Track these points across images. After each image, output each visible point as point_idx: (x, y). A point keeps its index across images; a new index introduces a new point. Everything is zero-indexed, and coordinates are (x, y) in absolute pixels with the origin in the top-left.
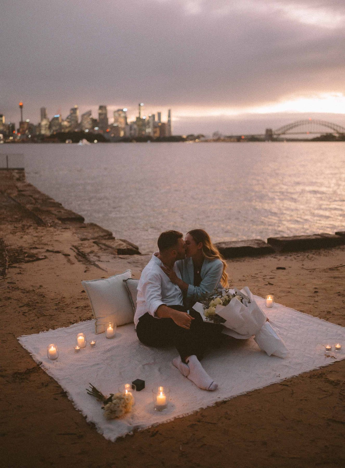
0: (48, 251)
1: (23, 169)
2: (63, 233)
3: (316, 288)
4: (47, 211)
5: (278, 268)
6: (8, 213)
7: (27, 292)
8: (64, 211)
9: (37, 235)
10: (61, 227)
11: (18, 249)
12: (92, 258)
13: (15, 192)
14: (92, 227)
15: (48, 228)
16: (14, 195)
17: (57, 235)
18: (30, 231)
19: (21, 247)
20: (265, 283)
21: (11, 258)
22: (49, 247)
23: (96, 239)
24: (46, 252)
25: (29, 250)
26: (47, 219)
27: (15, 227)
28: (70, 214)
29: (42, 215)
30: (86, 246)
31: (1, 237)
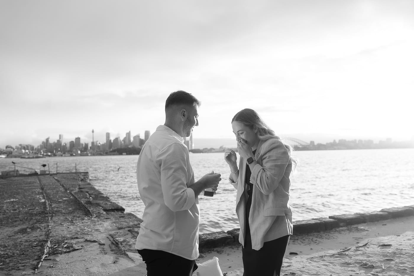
5: (291, 254)
8: (110, 203)
9: (82, 225)
10: (104, 217)
11: (60, 240)
12: (124, 246)
13: (77, 189)
14: (129, 217)
15: (93, 219)
16: (75, 191)
17: (98, 224)
18: (77, 221)
19: (64, 237)
20: (285, 272)
21: (51, 249)
22: (88, 236)
23: (131, 227)
24: (84, 241)
25: (70, 240)
26: (95, 210)
27: (66, 218)
28: (114, 206)
29: (91, 207)
30: (121, 234)
31: (51, 228)
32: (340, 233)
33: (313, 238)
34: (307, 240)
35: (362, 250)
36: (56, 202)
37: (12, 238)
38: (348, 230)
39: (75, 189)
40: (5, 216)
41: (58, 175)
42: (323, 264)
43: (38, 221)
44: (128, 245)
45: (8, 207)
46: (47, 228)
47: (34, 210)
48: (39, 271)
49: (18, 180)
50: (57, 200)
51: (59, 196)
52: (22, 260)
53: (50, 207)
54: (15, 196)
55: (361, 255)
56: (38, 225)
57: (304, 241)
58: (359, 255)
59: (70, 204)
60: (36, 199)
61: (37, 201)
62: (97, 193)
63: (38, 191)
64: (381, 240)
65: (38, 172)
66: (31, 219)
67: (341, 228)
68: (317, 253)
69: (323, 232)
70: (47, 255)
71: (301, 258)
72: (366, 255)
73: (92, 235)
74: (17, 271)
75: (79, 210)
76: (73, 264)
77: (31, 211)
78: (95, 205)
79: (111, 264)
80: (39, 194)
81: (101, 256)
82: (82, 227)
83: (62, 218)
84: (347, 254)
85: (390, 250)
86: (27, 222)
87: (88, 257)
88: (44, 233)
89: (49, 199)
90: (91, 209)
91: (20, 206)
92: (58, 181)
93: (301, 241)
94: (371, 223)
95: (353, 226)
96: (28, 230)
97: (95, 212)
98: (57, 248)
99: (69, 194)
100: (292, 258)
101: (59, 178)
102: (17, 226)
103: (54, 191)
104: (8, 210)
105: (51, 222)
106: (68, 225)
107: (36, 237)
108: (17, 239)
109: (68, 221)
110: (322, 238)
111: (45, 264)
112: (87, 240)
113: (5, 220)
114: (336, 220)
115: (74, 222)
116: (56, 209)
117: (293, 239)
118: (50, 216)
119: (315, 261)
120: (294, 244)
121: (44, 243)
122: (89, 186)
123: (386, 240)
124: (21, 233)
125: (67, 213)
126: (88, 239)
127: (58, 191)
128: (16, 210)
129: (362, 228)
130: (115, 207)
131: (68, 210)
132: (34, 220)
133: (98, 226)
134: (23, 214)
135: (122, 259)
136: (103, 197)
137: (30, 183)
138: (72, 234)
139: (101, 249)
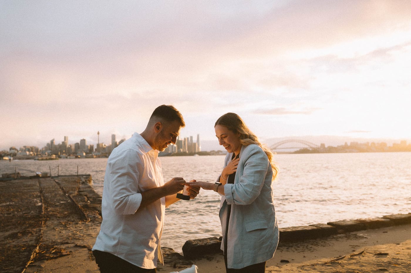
0: (76, 246)
1: (89, 175)
5: (282, 261)
6: (61, 210)
9: (75, 229)
10: (99, 221)
11: (50, 245)
13: (76, 192)
15: (87, 223)
16: (73, 195)
17: (91, 229)
18: (71, 226)
19: (54, 242)
21: (38, 255)
22: (79, 242)
24: (74, 247)
25: (60, 245)
26: (90, 214)
27: (60, 222)
29: (87, 211)
31: (42, 232)
32: (337, 240)
33: (308, 246)
34: (301, 247)
35: (357, 259)
36: (53, 206)
38: (346, 237)
39: (74, 193)
41: (59, 177)
43: (31, 226)
45: (2, 211)
46: (38, 233)
47: (29, 214)
49: (17, 183)
50: (53, 204)
51: (56, 199)
52: (6, 266)
53: (46, 211)
54: (12, 199)
55: (355, 263)
56: (30, 229)
57: (298, 248)
59: (67, 208)
60: (33, 202)
61: (34, 205)
62: (96, 196)
63: (36, 194)
64: (378, 249)
65: (39, 175)
66: (25, 223)
67: (339, 235)
68: (309, 261)
69: (319, 239)
70: (33, 261)
71: (292, 266)
72: (359, 264)
73: (83, 240)
75: (75, 214)
76: (58, 270)
77: (25, 215)
78: (92, 209)
79: (96, 270)
80: (37, 197)
81: (88, 262)
82: (75, 231)
83: (56, 222)
84: (340, 262)
85: (385, 259)
86: (19, 226)
87: (74, 263)
88: (34, 238)
89: (46, 203)
90: (87, 213)
91: (14, 210)
92: (59, 184)
93: (295, 249)
94: (372, 230)
95: (351, 233)
96: (19, 235)
97: (90, 216)
98: (44, 254)
99: (67, 197)
100: (282, 266)
101: (60, 181)
102: (8, 231)
103: (53, 194)
104: (2, 214)
105: (44, 226)
106: (61, 230)
107: (26, 242)
108: (6, 244)
109: (61, 226)
110: (317, 245)
114: (334, 227)
115: (68, 226)
116: (51, 213)
117: (287, 246)
118: (44, 220)
119: (306, 270)
120: (288, 251)
121: (32, 248)
122: (89, 189)
123: (383, 248)
124: (11, 238)
125: (62, 217)
126: (78, 245)
127: (56, 195)
128: (10, 214)
129: (361, 235)
131: (63, 214)
132: (27, 224)
133: (91, 231)
134: (17, 218)
137: (29, 186)
138: (62, 239)
139: (89, 255)
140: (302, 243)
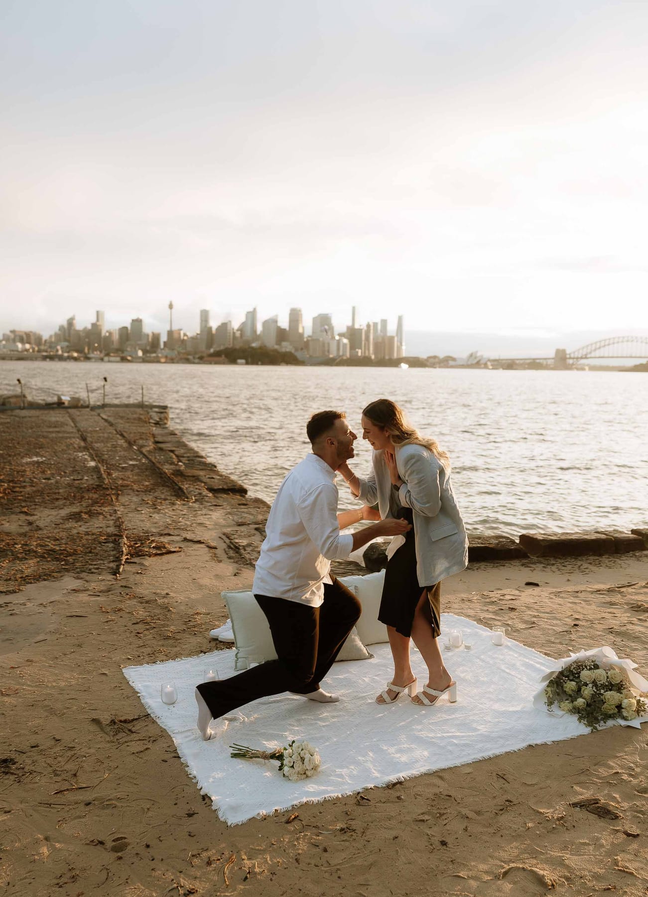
0: (185, 540)
1: (165, 407)
2: (210, 513)
3: (577, 619)
4: (193, 476)
5: (528, 584)
6: (135, 478)
7: (147, 602)
8: (219, 477)
9: (174, 514)
10: (211, 502)
11: (143, 536)
12: (249, 553)
13: (151, 444)
14: (256, 505)
15: (190, 504)
16: (148, 449)
17: (202, 515)
18: (164, 507)
19: (147, 532)
20: (501, 606)
21: (131, 548)
22: (188, 534)
23: (260, 524)
24: (182, 541)
25: (159, 538)
26: (192, 489)
27: (144, 500)
28: (227, 483)
29: (185, 483)
30: (243, 534)
31: (121, 515)
32: (638, 560)
33: (582, 565)
34: (569, 567)
36: (118, 468)
37: (60, 526)
39: (146, 444)
40: (34, 489)
41: (106, 409)
42: (571, 601)
43: (95, 502)
44: (255, 551)
45: (33, 473)
46: (114, 515)
47: (82, 481)
48: (122, 576)
49: (30, 417)
50: (117, 465)
51: (119, 457)
52: (92, 560)
53: (109, 477)
54: (37, 450)
56: (97, 509)
57: (563, 568)
58: (641, 593)
59: (145, 473)
60: (78, 459)
61: (82, 465)
62: (192, 455)
63: (77, 443)
65: (65, 401)
66: (83, 497)
68: (572, 587)
69: (607, 556)
70: (129, 557)
71: (541, 591)
73: (193, 532)
74: (91, 575)
75: (163, 486)
76: (171, 571)
77: (77, 482)
78: (191, 479)
79: (230, 576)
80: (80, 449)
81: (213, 564)
82: (174, 517)
83: (135, 499)
84: (622, 591)
86: (76, 502)
87: (192, 564)
88: (112, 523)
89: (103, 462)
90: (185, 486)
91: (53, 472)
92: (111, 425)
93: (557, 568)
96: (84, 516)
97: (193, 493)
98: (141, 548)
99: (137, 452)
100: (524, 590)
101: (109, 416)
102: (63, 508)
103: (109, 445)
104: (35, 478)
105: (119, 505)
106: (150, 512)
107: (101, 527)
108: (70, 528)
109: (148, 506)
110: (599, 566)
111: (128, 568)
112: (187, 539)
113: (38, 496)
114: (641, 537)
115: (159, 508)
116: (120, 482)
117: (544, 564)
118: (113, 494)
121: (117, 538)
122: (173, 438)
124: (74, 521)
125: (142, 491)
127: (115, 447)
128: (49, 479)
130: (230, 485)
131: (143, 485)
132: (88, 499)
133: (201, 517)
134: (66, 488)
135: (247, 570)
136: (205, 464)
137: (56, 425)
138: (159, 527)
139: (211, 555)
140: (573, 560)
